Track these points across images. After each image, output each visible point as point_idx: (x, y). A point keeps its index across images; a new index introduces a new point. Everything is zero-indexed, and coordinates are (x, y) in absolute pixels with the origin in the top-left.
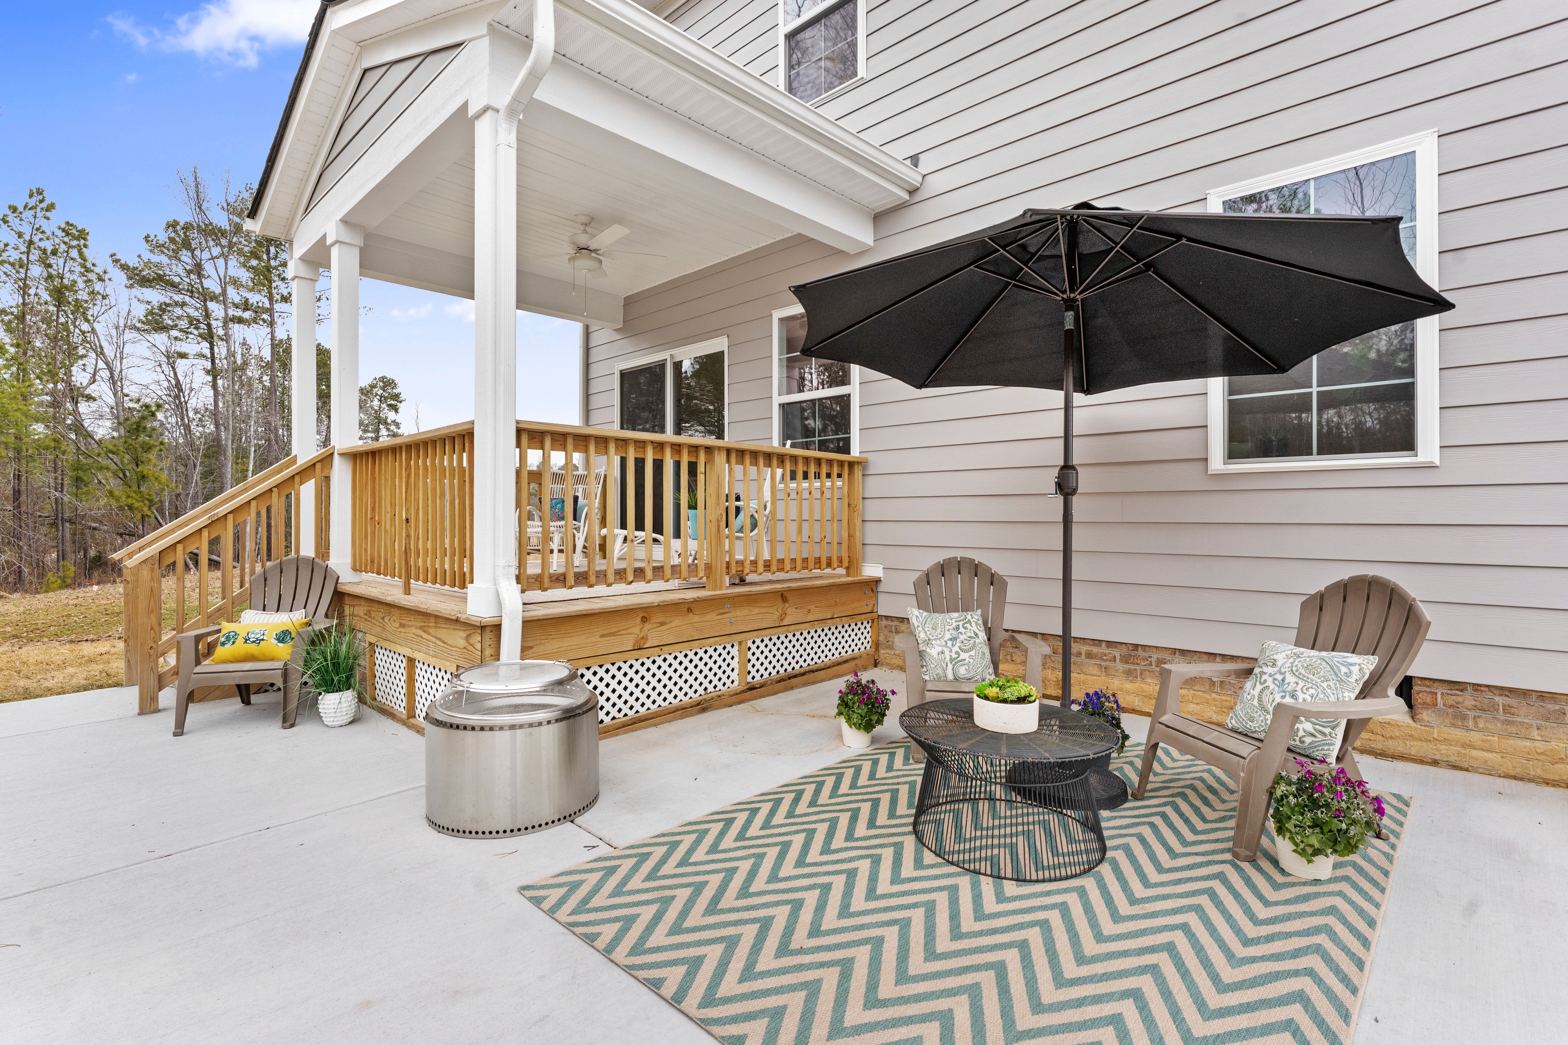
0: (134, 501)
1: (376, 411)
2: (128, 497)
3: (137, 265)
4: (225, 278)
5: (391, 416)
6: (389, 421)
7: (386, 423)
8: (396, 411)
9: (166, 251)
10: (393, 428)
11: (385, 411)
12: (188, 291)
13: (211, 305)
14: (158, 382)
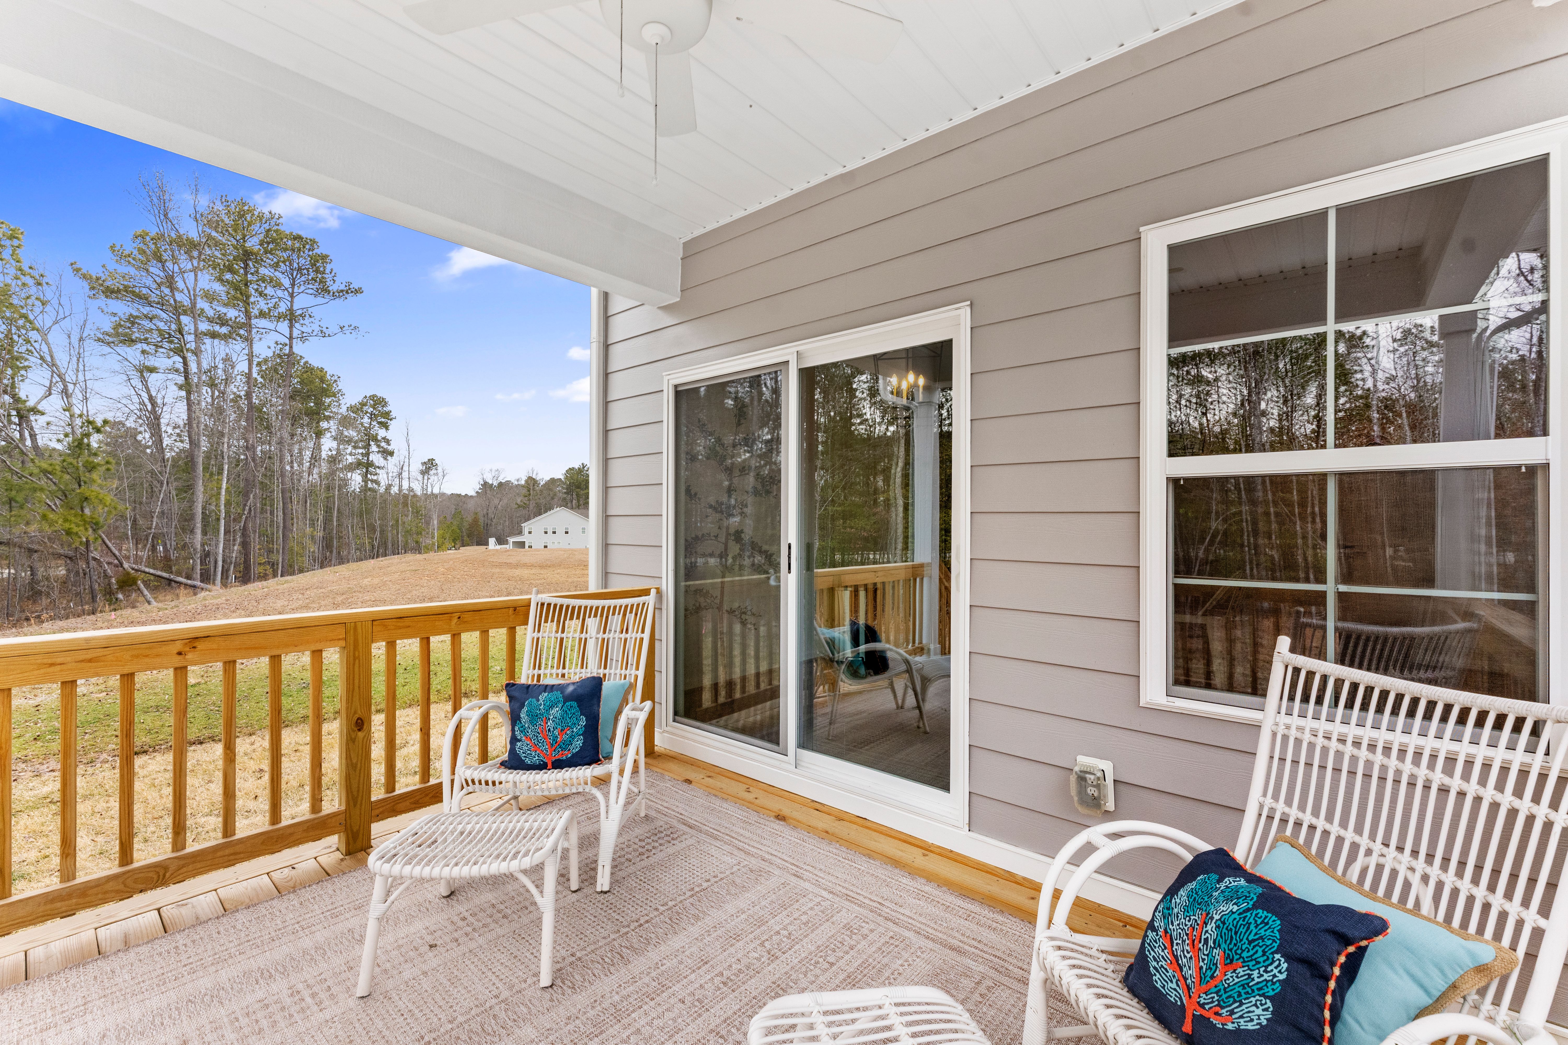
0: (73, 526)
1: (366, 429)
2: (66, 520)
3: (101, 275)
4: (194, 290)
5: (382, 433)
6: (379, 438)
7: (375, 439)
8: (387, 428)
9: (132, 261)
10: (383, 444)
11: (376, 428)
12: (158, 303)
13: (185, 319)
14: (129, 397)
